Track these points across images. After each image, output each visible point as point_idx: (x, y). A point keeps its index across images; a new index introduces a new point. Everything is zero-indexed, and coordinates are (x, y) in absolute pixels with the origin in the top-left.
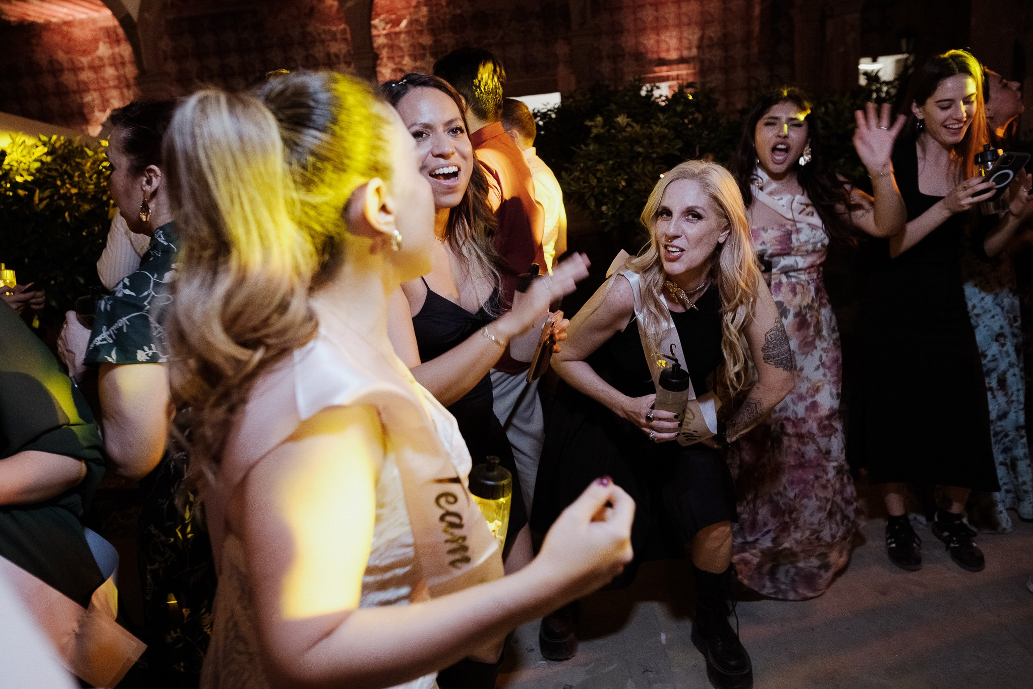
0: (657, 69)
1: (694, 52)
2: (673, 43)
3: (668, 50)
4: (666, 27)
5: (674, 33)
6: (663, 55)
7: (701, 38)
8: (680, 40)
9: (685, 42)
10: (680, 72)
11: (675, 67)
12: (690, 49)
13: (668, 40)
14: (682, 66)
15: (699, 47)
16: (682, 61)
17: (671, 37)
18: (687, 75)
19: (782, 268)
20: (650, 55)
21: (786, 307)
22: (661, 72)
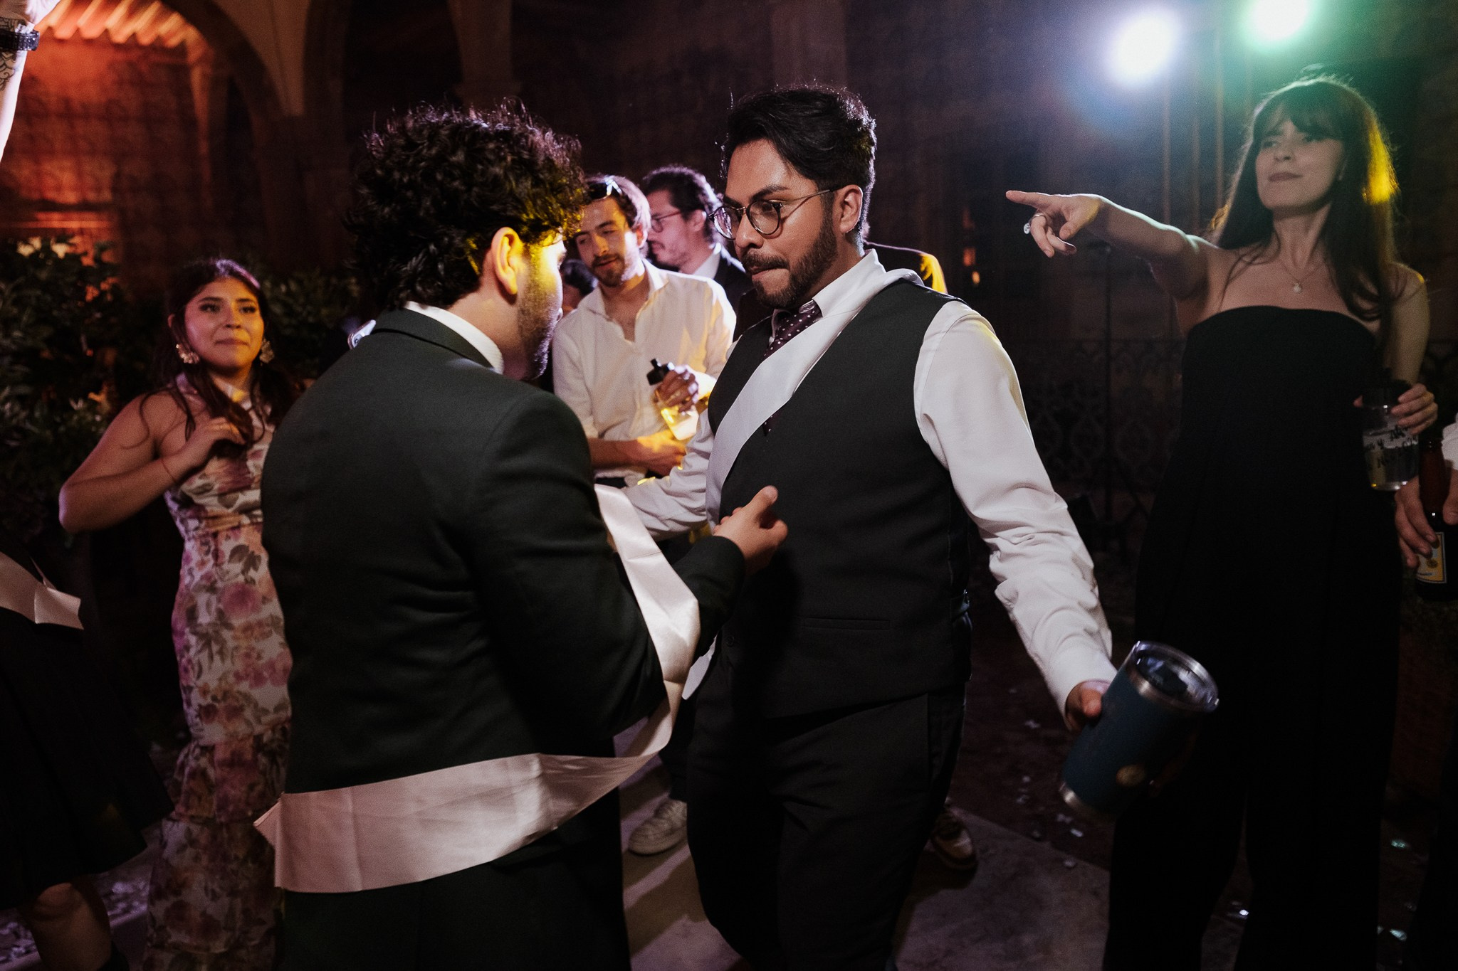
0: (42, 216)
1: (107, 196)
2: (67, 178)
3: (59, 188)
4: (51, 153)
5: (67, 163)
6: (51, 195)
7: (117, 176)
8: (80, 175)
9: (89, 180)
10: (85, 224)
11: (75, 215)
12: (98, 190)
13: (57, 173)
14: (87, 215)
15: (114, 190)
16: (84, 207)
17: (62, 169)
18: (99, 229)
19: (241, 506)
20: (24, 193)
21: (253, 552)
22: (48, 220)
